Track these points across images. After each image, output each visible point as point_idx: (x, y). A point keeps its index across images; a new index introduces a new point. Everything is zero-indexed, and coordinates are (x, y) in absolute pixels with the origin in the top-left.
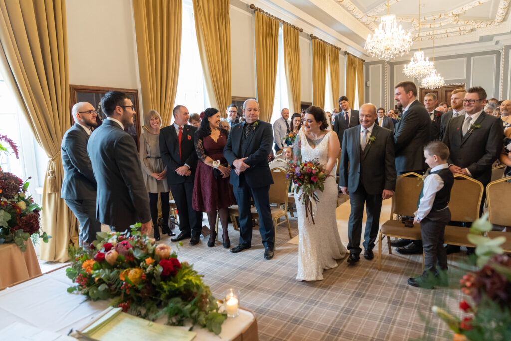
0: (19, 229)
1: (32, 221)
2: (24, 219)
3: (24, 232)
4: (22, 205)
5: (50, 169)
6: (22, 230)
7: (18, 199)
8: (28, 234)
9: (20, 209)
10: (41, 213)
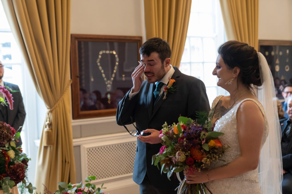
0: (6, 177)
1: (18, 170)
2: (12, 168)
3: (11, 180)
4: (12, 154)
5: (47, 121)
6: (9, 178)
7: (8, 148)
8: (13, 183)
9: (8, 157)
10: (29, 163)
